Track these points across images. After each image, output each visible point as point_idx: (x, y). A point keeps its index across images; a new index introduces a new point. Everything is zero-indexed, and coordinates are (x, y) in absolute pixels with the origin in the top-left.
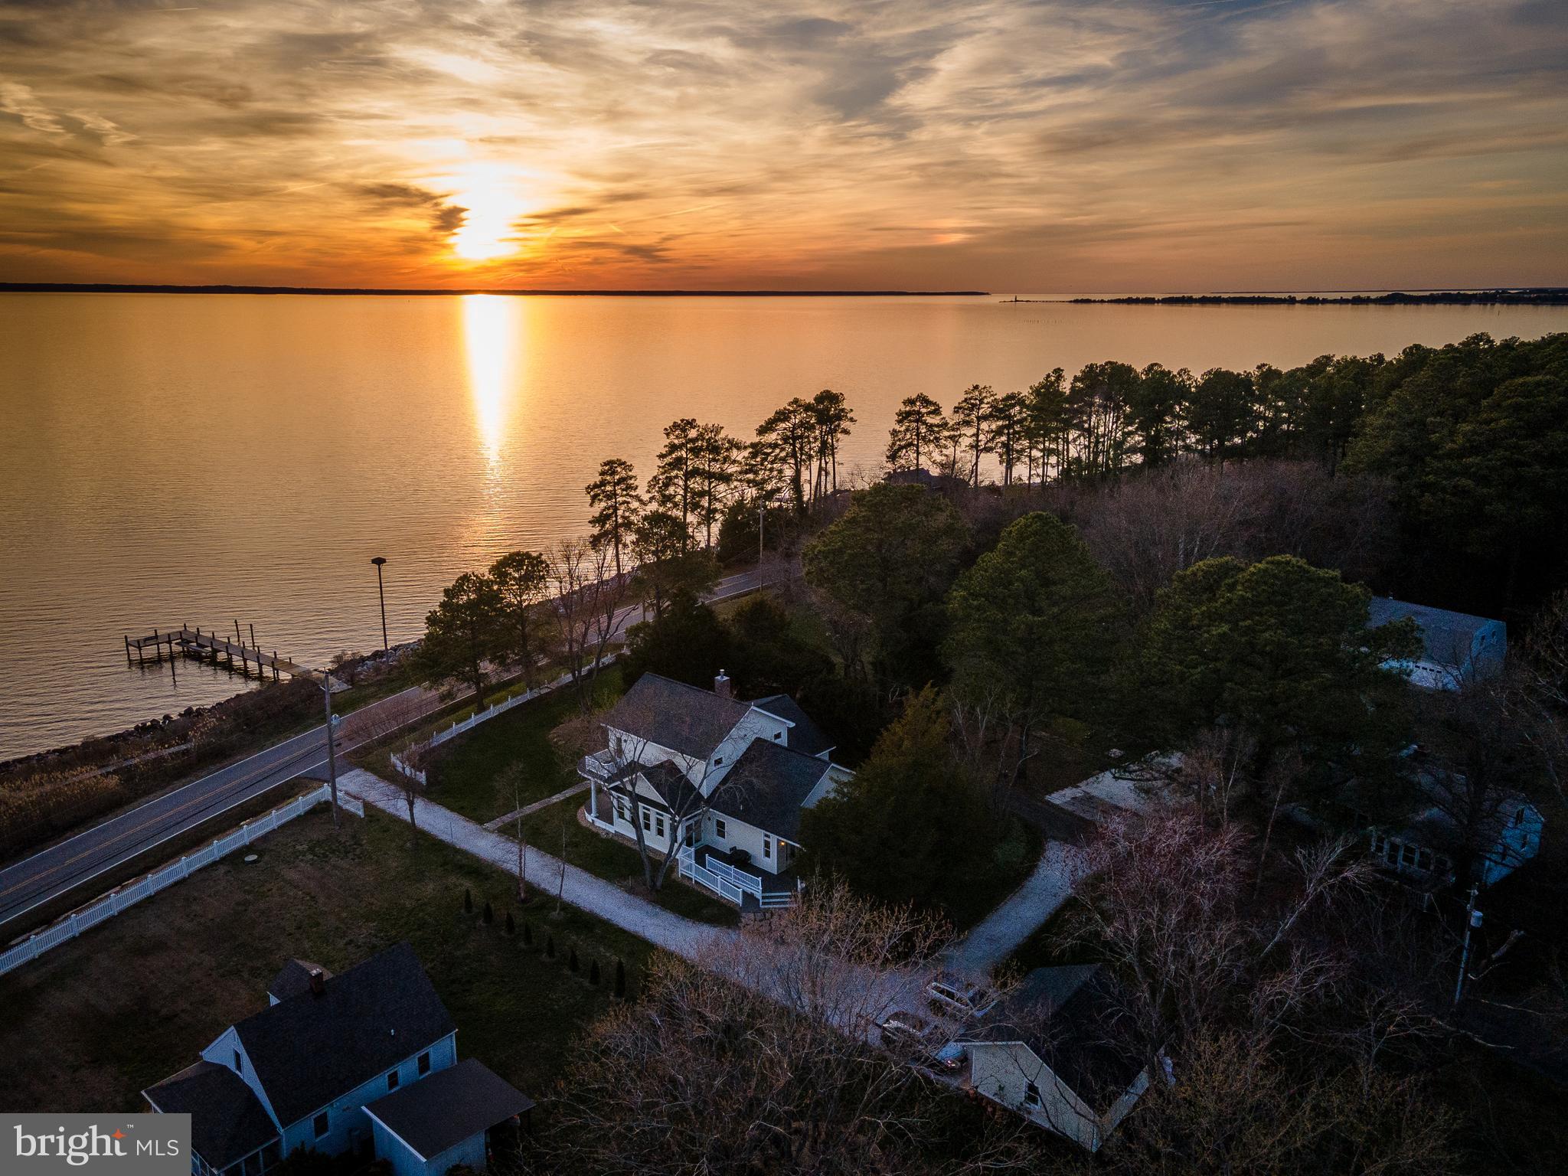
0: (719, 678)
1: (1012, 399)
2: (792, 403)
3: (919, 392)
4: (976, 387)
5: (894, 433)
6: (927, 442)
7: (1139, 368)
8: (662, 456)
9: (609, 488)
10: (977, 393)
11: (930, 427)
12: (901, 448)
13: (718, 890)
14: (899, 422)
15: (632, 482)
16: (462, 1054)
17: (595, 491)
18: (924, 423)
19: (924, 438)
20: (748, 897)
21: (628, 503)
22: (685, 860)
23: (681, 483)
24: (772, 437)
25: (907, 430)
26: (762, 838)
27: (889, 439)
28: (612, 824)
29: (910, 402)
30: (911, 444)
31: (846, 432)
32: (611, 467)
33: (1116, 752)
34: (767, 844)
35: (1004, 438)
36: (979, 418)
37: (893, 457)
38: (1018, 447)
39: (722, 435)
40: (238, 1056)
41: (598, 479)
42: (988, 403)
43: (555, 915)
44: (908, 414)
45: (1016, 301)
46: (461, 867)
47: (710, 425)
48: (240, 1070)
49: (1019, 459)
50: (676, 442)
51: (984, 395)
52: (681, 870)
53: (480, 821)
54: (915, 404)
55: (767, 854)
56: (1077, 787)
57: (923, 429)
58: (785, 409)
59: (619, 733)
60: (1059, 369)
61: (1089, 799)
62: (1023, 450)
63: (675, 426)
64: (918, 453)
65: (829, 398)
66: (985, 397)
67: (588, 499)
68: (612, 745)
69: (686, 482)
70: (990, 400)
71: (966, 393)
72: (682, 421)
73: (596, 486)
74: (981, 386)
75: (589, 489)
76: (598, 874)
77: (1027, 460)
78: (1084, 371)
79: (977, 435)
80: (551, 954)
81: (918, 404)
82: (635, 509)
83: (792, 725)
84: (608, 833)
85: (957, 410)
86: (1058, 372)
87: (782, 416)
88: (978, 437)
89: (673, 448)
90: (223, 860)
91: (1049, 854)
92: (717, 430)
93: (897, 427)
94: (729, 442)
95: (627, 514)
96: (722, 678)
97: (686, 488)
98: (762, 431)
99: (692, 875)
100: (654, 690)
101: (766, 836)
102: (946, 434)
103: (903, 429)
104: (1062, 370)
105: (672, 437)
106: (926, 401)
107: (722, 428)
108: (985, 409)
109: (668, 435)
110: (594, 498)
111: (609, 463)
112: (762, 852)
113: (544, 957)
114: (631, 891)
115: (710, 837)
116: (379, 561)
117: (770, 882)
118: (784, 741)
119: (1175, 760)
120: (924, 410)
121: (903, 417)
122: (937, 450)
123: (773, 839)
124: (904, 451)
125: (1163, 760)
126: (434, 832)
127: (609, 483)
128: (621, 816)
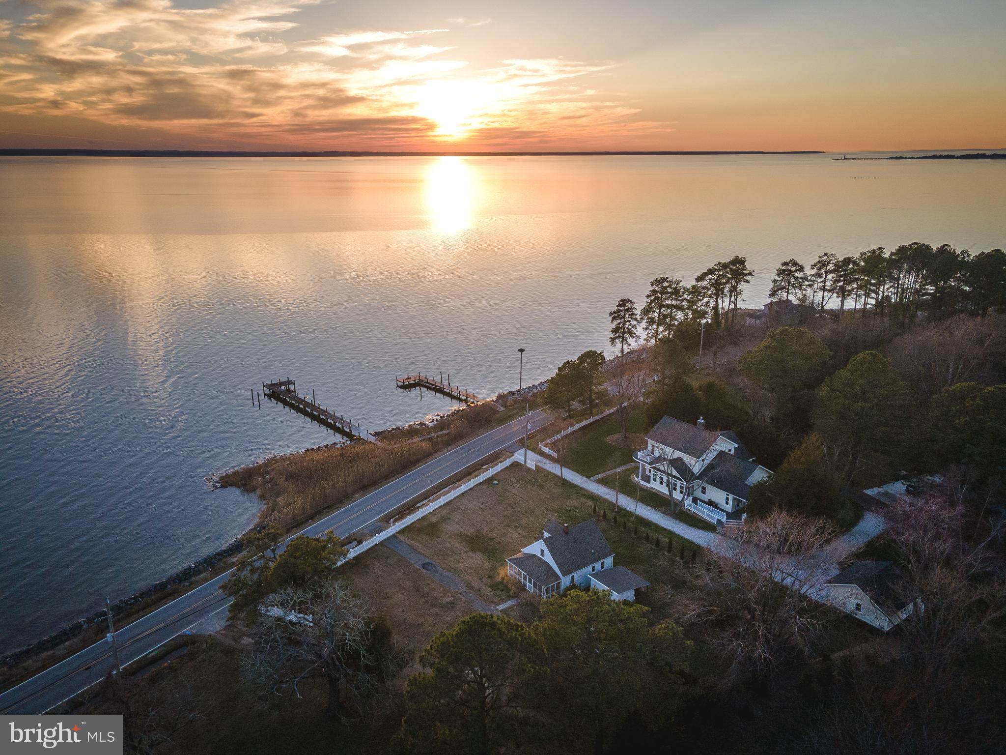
0: (699, 420)
1: (848, 261)
2: (718, 264)
3: (791, 258)
4: (826, 254)
5: (775, 281)
6: (795, 287)
7: (935, 247)
8: (648, 296)
9: (622, 313)
10: (826, 257)
11: (796, 278)
12: (779, 289)
13: (705, 517)
14: (778, 275)
15: (634, 310)
16: (615, 563)
17: (615, 315)
18: (793, 276)
19: (793, 285)
20: (719, 521)
21: (630, 321)
22: (688, 503)
23: (657, 311)
24: (704, 283)
25: (782, 280)
26: (725, 496)
27: (771, 285)
28: (650, 483)
29: (785, 264)
30: (784, 288)
31: (747, 281)
32: (623, 302)
33: (904, 472)
34: (727, 499)
35: (841, 284)
36: (826, 272)
37: (772, 295)
38: (849, 288)
39: (680, 285)
40: (542, 551)
41: (615, 308)
42: (833, 263)
43: (632, 519)
44: (784, 271)
45: (845, 159)
46: (585, 495)
47: (674, 280)
48: (543, 556)
49: (849, 295)
50: (656, 289)
51: (831, 258)
52: (686, 506)
53: (588, 477)
54: (789, 265)
55: (727, 503)
56: (880, 488)
57: (793, 280)
58: (713, 268)
59: (654, 443)
60: (881, 247)
61: (886, 494)
62: (852, 290)
63: (657, 281)
64: (788, 293)
65: (739, 262)
66: (831, 260)
67: (610, 318)
68: (650, 448)
69: (660, 310)
70: (834, 262)
71: (820, 257)
72: (661, 278)
73: (615, 313)
74: (829, 254)
75: (611, 314)
76: (648, 505)
77: (855, 296)
78: (898, 250)
79: (824, 282)
80: (636, 534)
81: (790, 265)
82: (635, 325)
83: (737, 446)
84: (647, 487)
85: (813, 267)
86: (881, 249)
87: (711, 271)
88: (825, 284)
89: (654, 292)
90: (484, 482)
91: (866, 517)
92: (678, 282)
93: (777, 278)
94: (684, 288)
95: (630, 327)
96: (701, 421)
97: (660, 313)
98: (699, 279)
99: (692, 509)
100: (670, 425)
101: (727, 495)
102: (807, 283)
103: (780, 279)
104: (883, 248)
105: (654, 286)
106: (795, 264)
107: (681, 281)
108: (831, 267)
109: (652, 285)
110: (614, 319)
111: (622, 300)
112: (725, 503)
113: (633, 535)
114: (663, 513)
115: (698, 493)
116: (521, 350)
117: (729, 516)
118: (732, 452)
119: (937, 479)
120: (793, 269)
121: (780, 272)
122: (800, 292)
123: (731, 497)
124: (780, 291)
125: (931, 478)
126: (568, 479)
127: (622, 311)
128: (655, 480)
